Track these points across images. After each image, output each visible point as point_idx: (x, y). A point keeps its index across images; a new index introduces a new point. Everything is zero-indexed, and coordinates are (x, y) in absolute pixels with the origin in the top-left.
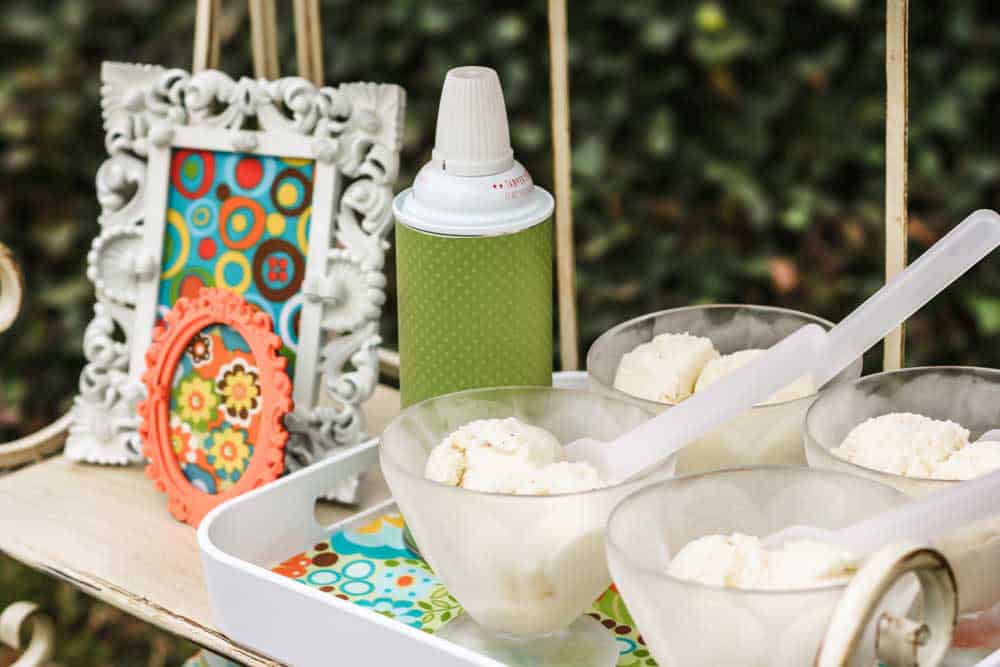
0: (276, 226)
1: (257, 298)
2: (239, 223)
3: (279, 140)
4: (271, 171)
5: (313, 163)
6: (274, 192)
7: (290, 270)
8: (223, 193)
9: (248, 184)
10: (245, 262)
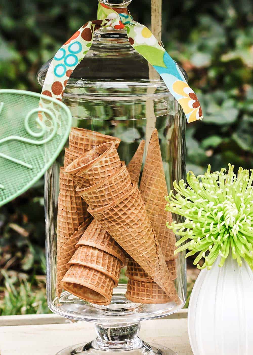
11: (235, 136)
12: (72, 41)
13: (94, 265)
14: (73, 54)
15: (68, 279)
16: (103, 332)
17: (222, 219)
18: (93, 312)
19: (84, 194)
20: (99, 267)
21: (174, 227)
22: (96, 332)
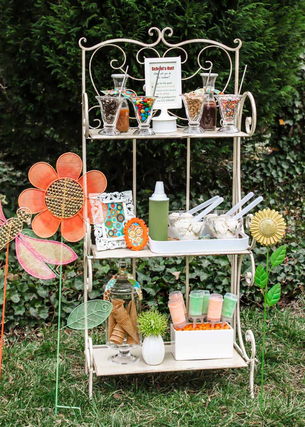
0: (119, 212)
1: (118, 222)
2: (113, 213)
3: (116, 200)
4: (116, 205)
5: (122, 203)
6: (117, 208)
7: (122, 218)
8: (110, 209)
9: (114, 207)
10: (116, 218)
11: (163, 277)
12: (112, 279)
13: (118, 335)
14: (112, 283)
15: (111, 339)
16: (120, 352)
17: (150, 324)
18: (118, 347)
19: (116, 317)
20: (119, 336)
21: (139, 326)
22: (119, 352)
